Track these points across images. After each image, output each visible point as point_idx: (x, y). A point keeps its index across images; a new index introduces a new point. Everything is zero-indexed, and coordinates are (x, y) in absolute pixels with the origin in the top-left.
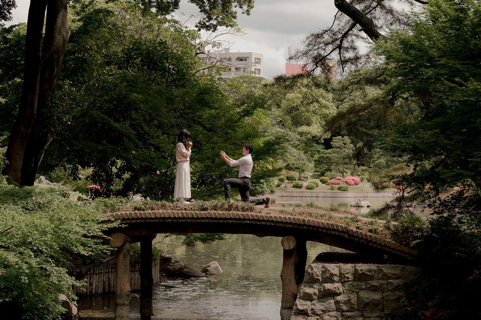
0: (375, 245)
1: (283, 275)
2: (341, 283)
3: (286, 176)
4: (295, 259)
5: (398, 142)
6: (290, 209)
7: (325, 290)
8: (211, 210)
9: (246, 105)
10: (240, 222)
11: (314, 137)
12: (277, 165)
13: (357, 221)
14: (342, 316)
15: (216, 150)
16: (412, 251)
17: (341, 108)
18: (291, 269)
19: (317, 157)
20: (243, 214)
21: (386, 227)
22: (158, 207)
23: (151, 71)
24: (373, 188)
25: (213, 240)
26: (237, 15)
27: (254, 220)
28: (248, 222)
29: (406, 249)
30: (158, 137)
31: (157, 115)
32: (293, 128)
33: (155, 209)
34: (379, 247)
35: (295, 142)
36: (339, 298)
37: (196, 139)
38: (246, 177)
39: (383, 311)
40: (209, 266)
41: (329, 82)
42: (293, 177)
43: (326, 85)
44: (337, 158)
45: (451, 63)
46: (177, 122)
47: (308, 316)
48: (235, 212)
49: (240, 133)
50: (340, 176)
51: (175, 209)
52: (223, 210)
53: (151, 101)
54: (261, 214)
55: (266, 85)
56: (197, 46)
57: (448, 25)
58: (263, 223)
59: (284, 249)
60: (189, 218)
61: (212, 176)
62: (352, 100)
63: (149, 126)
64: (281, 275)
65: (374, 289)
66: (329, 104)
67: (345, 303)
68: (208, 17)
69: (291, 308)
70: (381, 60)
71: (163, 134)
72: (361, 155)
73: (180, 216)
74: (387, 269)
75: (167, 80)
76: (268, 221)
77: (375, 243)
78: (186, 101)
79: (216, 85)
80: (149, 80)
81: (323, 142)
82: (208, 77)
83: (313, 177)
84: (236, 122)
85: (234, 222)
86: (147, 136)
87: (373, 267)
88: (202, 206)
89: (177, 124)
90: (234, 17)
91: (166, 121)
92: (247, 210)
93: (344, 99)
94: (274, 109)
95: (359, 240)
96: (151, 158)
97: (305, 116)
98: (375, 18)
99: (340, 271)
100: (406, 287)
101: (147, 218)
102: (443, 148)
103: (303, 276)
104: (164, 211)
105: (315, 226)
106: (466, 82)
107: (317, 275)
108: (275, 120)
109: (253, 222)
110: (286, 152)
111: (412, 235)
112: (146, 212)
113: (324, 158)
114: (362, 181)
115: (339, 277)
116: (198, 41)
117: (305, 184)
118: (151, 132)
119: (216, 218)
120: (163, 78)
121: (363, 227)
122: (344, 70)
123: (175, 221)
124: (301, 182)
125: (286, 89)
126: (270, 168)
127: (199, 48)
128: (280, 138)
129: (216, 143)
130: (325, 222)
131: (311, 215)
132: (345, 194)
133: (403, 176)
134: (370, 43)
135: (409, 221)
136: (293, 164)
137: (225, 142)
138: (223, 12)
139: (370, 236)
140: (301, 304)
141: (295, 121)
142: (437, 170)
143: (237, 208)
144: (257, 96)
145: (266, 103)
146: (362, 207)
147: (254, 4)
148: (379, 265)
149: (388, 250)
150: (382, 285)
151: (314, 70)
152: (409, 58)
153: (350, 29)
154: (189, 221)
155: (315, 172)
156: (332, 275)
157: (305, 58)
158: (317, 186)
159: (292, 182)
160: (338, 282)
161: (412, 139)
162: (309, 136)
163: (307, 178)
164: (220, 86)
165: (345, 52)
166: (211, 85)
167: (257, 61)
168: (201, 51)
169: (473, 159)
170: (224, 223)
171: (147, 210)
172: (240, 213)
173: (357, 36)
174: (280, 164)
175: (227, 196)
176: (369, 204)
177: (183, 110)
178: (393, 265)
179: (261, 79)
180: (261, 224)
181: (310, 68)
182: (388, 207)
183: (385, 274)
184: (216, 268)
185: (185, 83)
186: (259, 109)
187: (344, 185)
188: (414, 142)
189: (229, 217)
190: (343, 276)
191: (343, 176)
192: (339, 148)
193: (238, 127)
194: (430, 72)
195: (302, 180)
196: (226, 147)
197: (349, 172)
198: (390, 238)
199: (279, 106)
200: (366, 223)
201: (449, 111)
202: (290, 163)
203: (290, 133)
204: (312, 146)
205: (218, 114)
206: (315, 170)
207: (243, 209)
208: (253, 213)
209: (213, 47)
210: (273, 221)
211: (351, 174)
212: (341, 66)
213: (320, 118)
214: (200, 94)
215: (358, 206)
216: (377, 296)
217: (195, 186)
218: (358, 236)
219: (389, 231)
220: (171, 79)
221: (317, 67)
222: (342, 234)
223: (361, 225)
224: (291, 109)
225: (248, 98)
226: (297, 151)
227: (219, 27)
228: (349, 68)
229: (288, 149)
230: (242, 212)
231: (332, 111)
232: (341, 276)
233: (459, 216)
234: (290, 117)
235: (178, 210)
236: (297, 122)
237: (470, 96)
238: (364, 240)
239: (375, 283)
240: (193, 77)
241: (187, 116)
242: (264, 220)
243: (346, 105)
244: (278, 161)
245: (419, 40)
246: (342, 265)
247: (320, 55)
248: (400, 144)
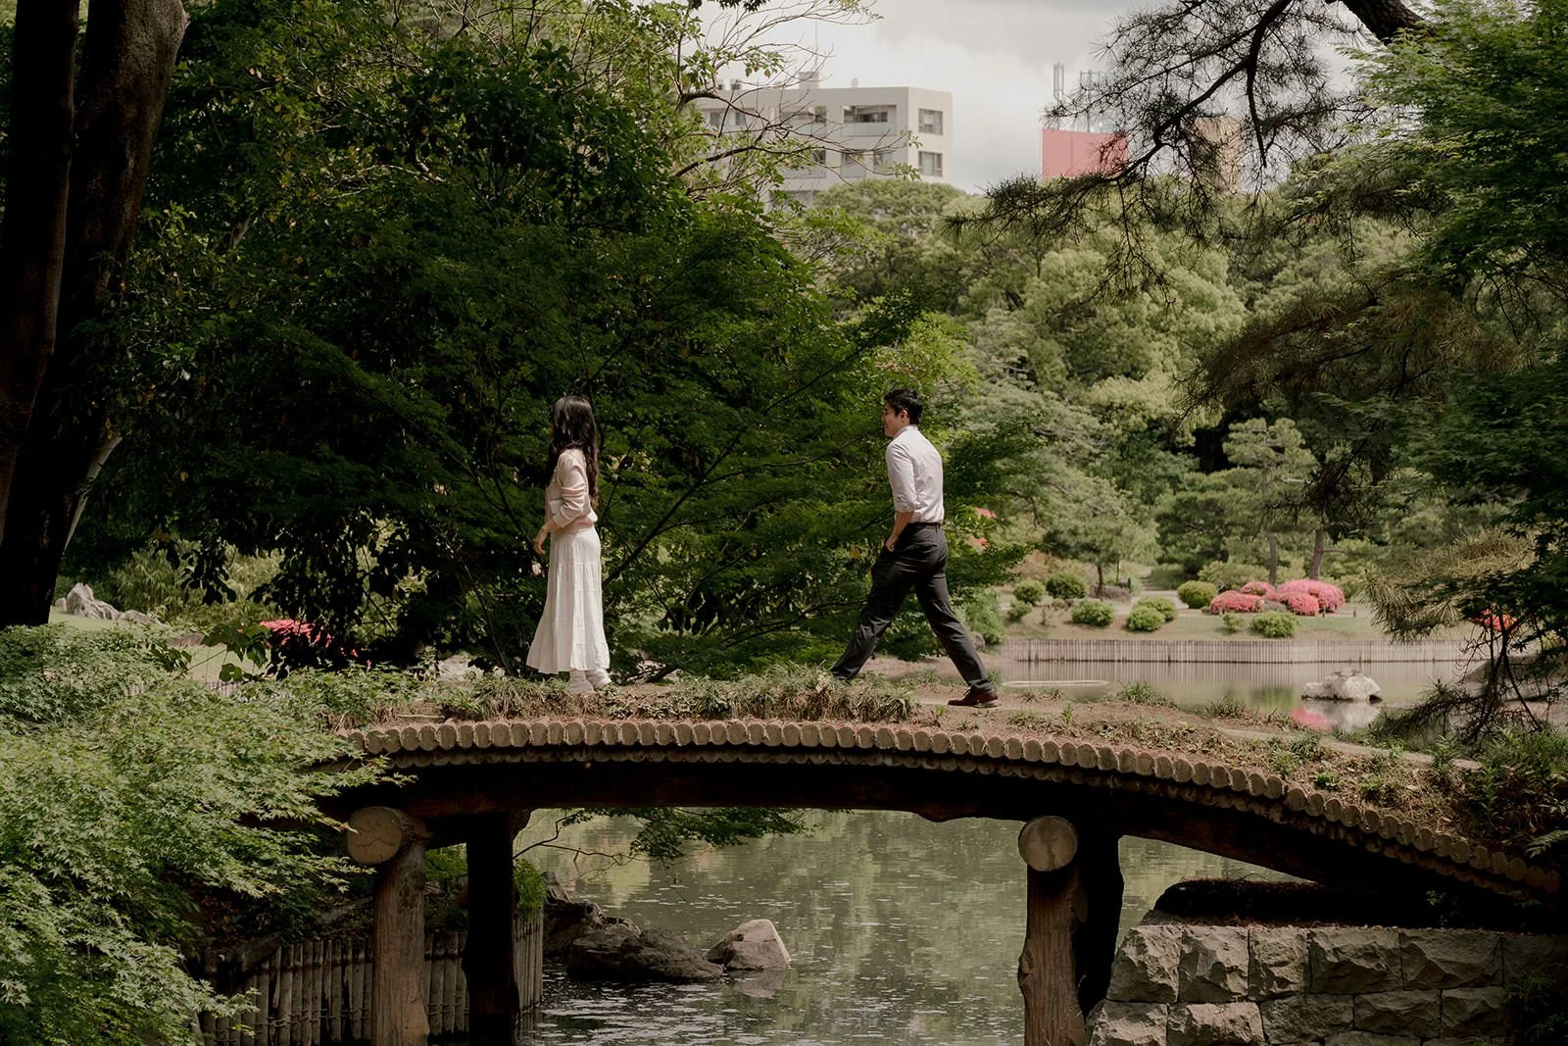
0: (1389, 853)
1: (1026, 970)
2: (1258, 1003)
3: (1047, 580)
4: (1073, 910)
5: (1467, 446)
6: (1053, 712)
7: (1192, 1029)
8: (741, 715)
9: (881, 299)
10: (854, 761)
11: (1154, 424)
12: (1008, 537)
13: (1318, 758)
15: (763, 480)
16: (1538, 875)
17: (1265, 306)
18: (1060, 948)
19: (1167, 501)
20: (866, 730)
21: (1433, 781)
22: (533, 706)
23: (505, 169)
24: (1383, 626)
25: (754, 835)
27: (912, 753)
28: (889, 762)
29: (1513, 867)
31: (530, 342)
32: (1073, 388)
33: (524, 712)
34: (1406, 859)
35: (1081, 443)
37: (682, 436)
40: (740, 938)
41: (1206, 206)
42: (1073, 583)
44: (1248, 505)
46: (610, 369)
48: (835, 725)
50: (1259, 578)
51: (601, 714)
52: (790, 716)
53: (508, 285)
54: (940, 732)
55: (956, 223)
56: (684, 67)
58: (949, 766)
59: (1031, 870)
60: (656, 747)
61: (747, 583)
62: (1308, 275)
63: (499, 387)
64: (1020, 969)
65: (1387, 1026)
70: (1408, 123)
72: (1337, 493)
73: (621, 738)
74: (1437, 946)
75: (568, 203)
76: (967, 756)
77: (1392, 842)
78: (645, 285)
79: (762, 222)
80: (497, 203)
81: (1192, 441)
82: (733, 192)
83: (1155, 581)
84: (839, 367)
85: (833, 762)
86: (491, 425)
87: (1384, 938)
88: (709, 699)
89: (608, 378)
91: (564, 364)
92: (883, 714)
93: (1275, 271)
94: (995, 313)
95: (1328, 830)
96: (507, 511)
97: (1120, 341)
99: (1251, 954)
100: (1517, 1015)
101: (493, 749)
103: (1109, 973)
104: (559, 721)
105: (1152, 778)
107: (1161, 970)
108: (1001, 355)
109: (908, 764)
110: (1044, 482)
111: (1536, 809)
112: (488, 724)
113: (1196, 507)
114: (1348, 597)
115: (1248, 979)
116: (689, 48)
117: (1121, 610)
118: (507, 410)
119: (762, 748)
120: (554, 195)
121: (1342, 780)
122: (1268, 157)
123: (600, 758)
124: (1104, 604)
125: (1036, 234)
126: (978, 546)
127: (693, 77)
128: (1015, 430)
129: (763, 452)
130: (1192, 762)
131: (1134, 732)
132: (1281, 649)
133: (1491, 579)
134: (1359, 55)
135: (1525, 755)
136: (1074, 533)
137: (799, 449)
139: (1370, 814)
141: (1080, 360)
143: (843, 708)
144: (927, 263)
145: (963, 290)
146: (1350, 700)
148: (1408, 932)
149: (1440, 870)
150: (1418, 1009)
151: (1147, 159)
152: (1515, 113)
154: (658, 758)
155: (1160, 561)
156: (1220, 970)
157: (1113, 113)
158: (1168, 620)
159: (1070, 605)
160: (1246, 999)
161: (1522, 435)
162: (1135, 419)
163: (1128, 585)
164: (780, 224)
165: (1273, 87)
166: (741, 221)
167: (928, 120)
168: (702, 88)
170: (792, 765)
171: (492, 715)
172: (855, 726)
173: (1319, 21)
174: (1022, 530)
176: (1376, 689)
177: (634, 322)
178: (1461, 932)
179: (942, 193)
180: (939, 772)
181: (1135, 147)
182: (1444, 701)
183: (1430, 968)
184: (767, 946)
185: (640, 216)
186: (935, 316)
187: (1276, 615)
188: (1532, 444)
189: (813, 744)
190: (1264, 975)
191: (1273, 579)
192: (1257, 465)
193: (850, 386)
195: (1108, 596)
196: (801, 465)
197: (1298, 562)
198: (1449, 825)
199: (1014, 300)
200: (1353, 764)
202: (1062, 528)
203: (1060, 407)
204: (1150, 458)
205: (771, 335)
206: (1160, 553)
207: (868, 712)
208: (905, 727)
209: (748, 72)
210: (984, 759)
211: (1305, 568)
212: (1256, 144)
213: (1181, 348)
214: (704, 256)
215: (1334, 699)
217: (681, 621)
218: (1322, 817)
219: (1445, 794)
220: (584, 201)
221: (1159, 145)
222: (1259, 810)
223: (1334, 774)
224: (1065, 310)
225: (892, 271)
226: (1090, 480)
228: (1289, 149)
229: (1051, 471)
230: (864, 721)
231: (1229, 317)
232: (1257, 972)
234: (1060, 343)
235: (613, 716)
236: (1088, 366)
238: (1348, 830)
239: (1390, 1002)
240: (671, 190)
241: (650, 343)
242: (949, 755)
243: (1284, 293)
244: (1011, 519)
245: (1552, 42)
246: (1258, 930)
247: (1171, 99)
248: (1476, 453)
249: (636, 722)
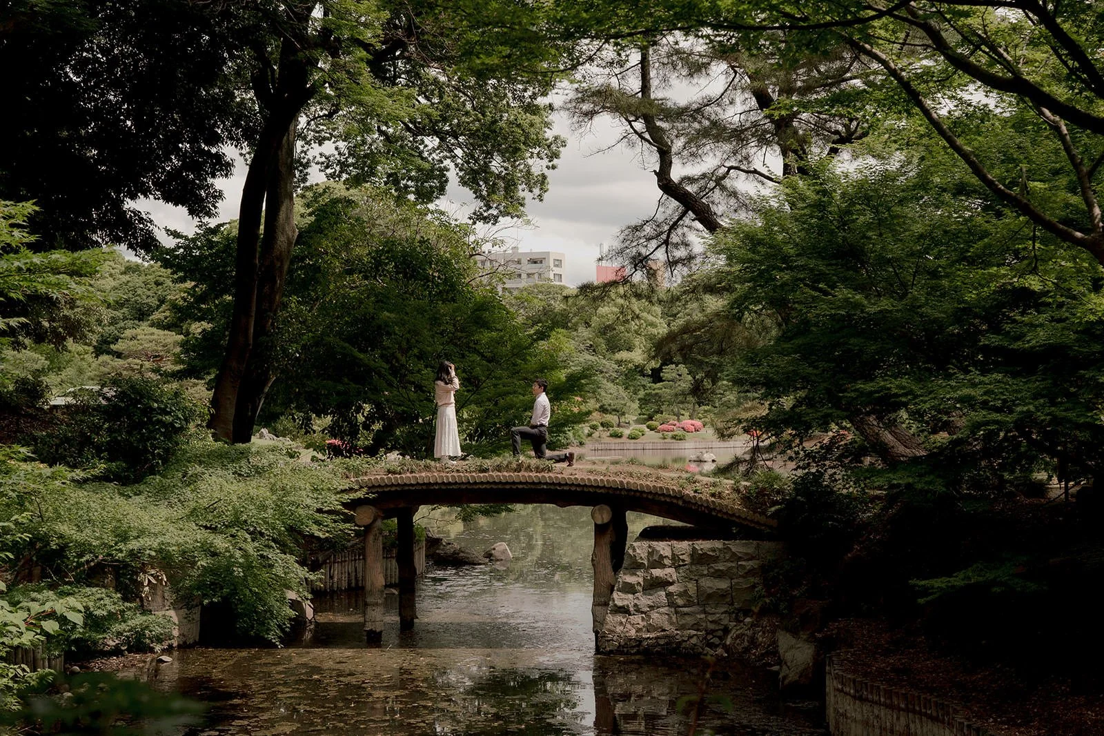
0: (720, 515)
1: (594, 558)
2: (675, 568)
3: (601, 422)
4: (610, 537)
5: (745, 372)
6: (603, 468)
7: (652, 578)
8: (493, 471)
9: (541, 325)
10: (533, 487)
11: (637, 367)
12: (587, 407)
13: (695, 482)
14: (676, 613)
15: (500, 388)
16: (770, 522)
17: (674, 326)
18: (606, 551)
19: (642, 393)
20: (537, 476)
21: (734, 490)
22: (419, 469)
23: (408, 281)
24: (716, 436)
25: (499, 513)
26: (526, 201)
27: (553, 484)
28: (545, 487)
29: (762, 519)
30: (419, 371)
31: (417, 341)
32: (608, 355)
33: (416, 472)
34: (725, 517)
35: (612, 374)
36: (671, 589)
38: (542, 425)
39: (732, 604)
40: (494, 549)
41: (652, 292)
42: (610, 422)
43: (648, 295)
44: (669, 395)
45: (812, 264)
47: (630, 615)
48: (526, 474)
49: (533, 362)
50: (674, 420)
51: (442, 472)
52: (510, 471)
53: (409, 322)
54: (563, 476)
55: (566, 298)
56: (471, 245)
57: (807, 211)
58: (566, 488)
59: (596, 525)
60: (463, 483)
61: (495, 424)
62: (688, 315)
63: (406, 357)
64: (592, 558)
65: (719, 575)
66: (658, 321)
67: (680, 595)
68: (485, 206)
69: (606, 604)
70: (721, 261)
71: (426, 367)
72: (700, 390)
73: (450, 480)
74: (736, 547)
75: (430, 292)
76: (573, 484)
77: (720, 511)
78: (458, 321)
79: (498, 298)
80: (405, 293)
81: (650, 373)
82: (488, 288)
83: (638, 422)
84: (526, 348)
85: (525, 487)
86: (404, 371)
87: (718, 544)
88: (481, 466)
90: (522, 205)
91: (429, 349)
92: (543, 470)
93: (677, 314)
94: (581, 329)
95: (698, 508)
96: (410, 400)
97: (625, 338)
98: (713, 203)
99: (672, 551)
100: (764, 570)
101: (405, 485)
102: (806, 379)
103: (623, 559)
105: (637, 491)
106: (833, 289)
107: (641, 558)
108: (583, 344)
109: (552, 487)
110: (599, 388)
111: (769, 499)
112: (404, 476)
113: (652, 395)
114: (704, 426)
115: (671, 560)
116: (472, 238)
117: (627, 432)
118: (409, 365)
119: (500, 483)
120: (425, 290)
121: (703, 490)
122: (674, 274)
123: (443, 487)
124: (620, 430)
125: (595, 301)
126: (576, 410)
127: (474, 248)
128: (588, 369)
129: (500, 378)
130: (651, 485)
131: (631, 475)
132: (682, 444)
133: (753, 419)
134: (704, 238)
135: (765, 480)
136: (610, 405)
137: (512, 377)
138: (505, 197)
139: (713, 501)
140: (619, 598)
141: (611, 345)
142: (797, 410)
143: (528, 468)
144: (557, 312)
145: (570, 321)
146: (705, 462)
147: (549, 187)
148: (726, 542)
149: (737, 520)
150: (730, 569)
151: (632, 275)
152: (757, 258)
153: (680, 218)
154: (463, 487)
155: (640, 414)
156: (662, 557)
157: (620, 259)
158: (643, 435)
159: (609, 430)
160: (671, 567)
161: (763, 369)
162: (630, 365)
163: (629, 423)
164: (505, 299)
165: (675, 250)
166: (491, 298)
167: (557, 263)
168: (477, 252)
169: (846, 394)
170: (511, 489)
171: (405, 473)
172: (533, 474)
173: (690, 227)
174: (592, 404)
175: (515, 451)
176: (714, 458)
177: (453, 334)
178: (744, 542)
179: (562, 288)
180: (563, 490)
181: (628, 271)
182: (737, 462)
183: (734, 554)
184: (504, 552)
185: (455, 297)
186: (560, 330)
187: (680, 432)
188: (767, 372)
189: (518, 481)
190: (677, 558)
191: (678, 420)
192: (672, 381)
193: (530, 355)
194: (785, 276)
195: (622, 427)
197: (687, 414)
198: (740, 505)
199: (588, 325)
200: (707, 484)
201: (814, 329)
202: (605, 403)
203: (604, 361)
204: (636, 379)
205: (502, 337)
206: (639, 412)
207: (538, 469)
208: (551, 474)
209: (493, 246)
210: (579, 485)
211: (689, 416)
212: (669, 269)
213: (646, 341)
214: (476, 310)
215: (700, 461)
216: (723, 585)
218: (696, 503)
219: (738, 494)
220: (436, 292)
221: (636, 270)
222: (675, 501)
223: (700, 488)
224: (605, 328)
225: (545, 315)
226: (615, 387)
227: (500, 218)
228: (681, 272)
229: (601, 384)
230: (536, 473)
231: (662, 329)
232: (674, 557)
233: (830, 471)
234: (604, 339)
235: (447, 473)
236: (614, 347)
237: (839, 308)
238: (705, 507)
239: (720, 566)
240: (466, 287)
241: (460, 341)
242: (566, 484)
243: (680, 321)
244: (588, 400)
245: (770, 233)
246: (674, 543)
247: (640, 254)
248: (747, 375)
249: (455, 474)
